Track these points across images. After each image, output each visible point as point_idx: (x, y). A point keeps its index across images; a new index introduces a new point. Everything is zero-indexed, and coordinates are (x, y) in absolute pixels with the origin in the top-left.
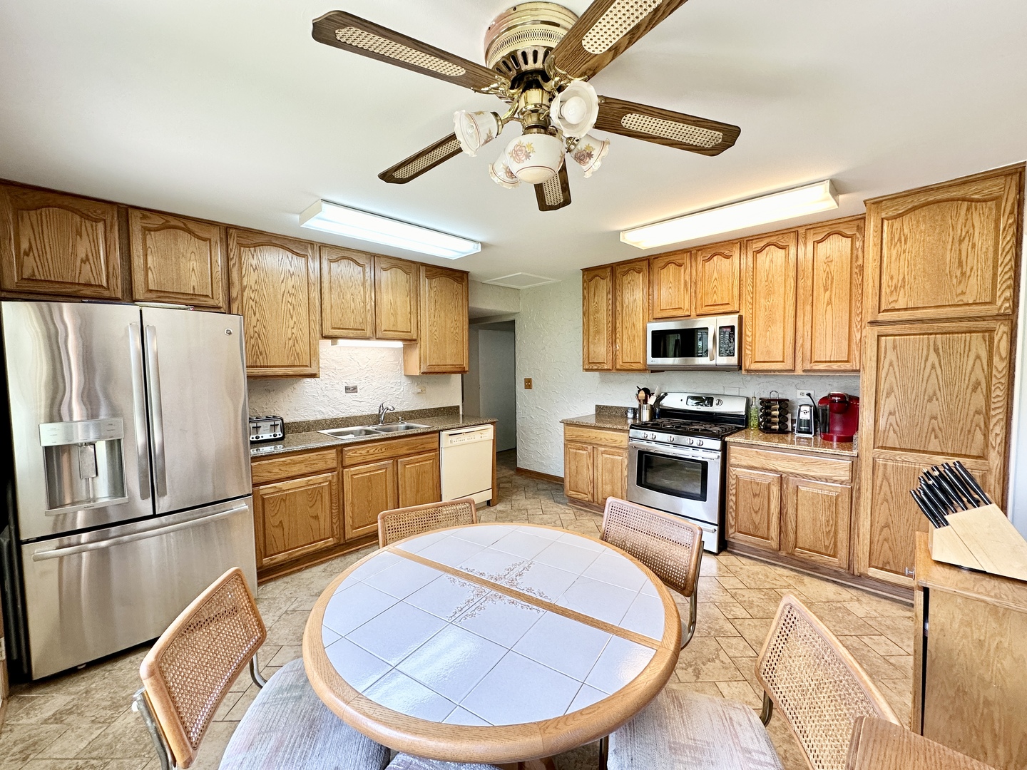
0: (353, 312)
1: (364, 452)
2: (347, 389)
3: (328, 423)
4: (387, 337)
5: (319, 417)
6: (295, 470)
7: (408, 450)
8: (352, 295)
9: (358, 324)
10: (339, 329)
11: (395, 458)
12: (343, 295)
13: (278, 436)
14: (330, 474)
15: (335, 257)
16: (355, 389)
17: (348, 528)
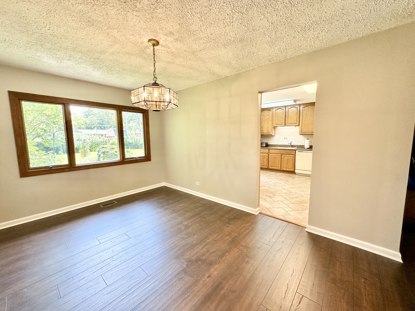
0: (280, 120)
1: (274, 151)
2: (285, 138)
4: (289, 125)
5: (278, 144)
7: (285, 153)
8: (280, 117)
9: (281, 123)
10: (277, 125)
11: (282, 154)
12: (278, 117)
13: (264, 146)
14: (267, 154)
15: (277, 109)
16: (287, 139)
17: (270, 166)
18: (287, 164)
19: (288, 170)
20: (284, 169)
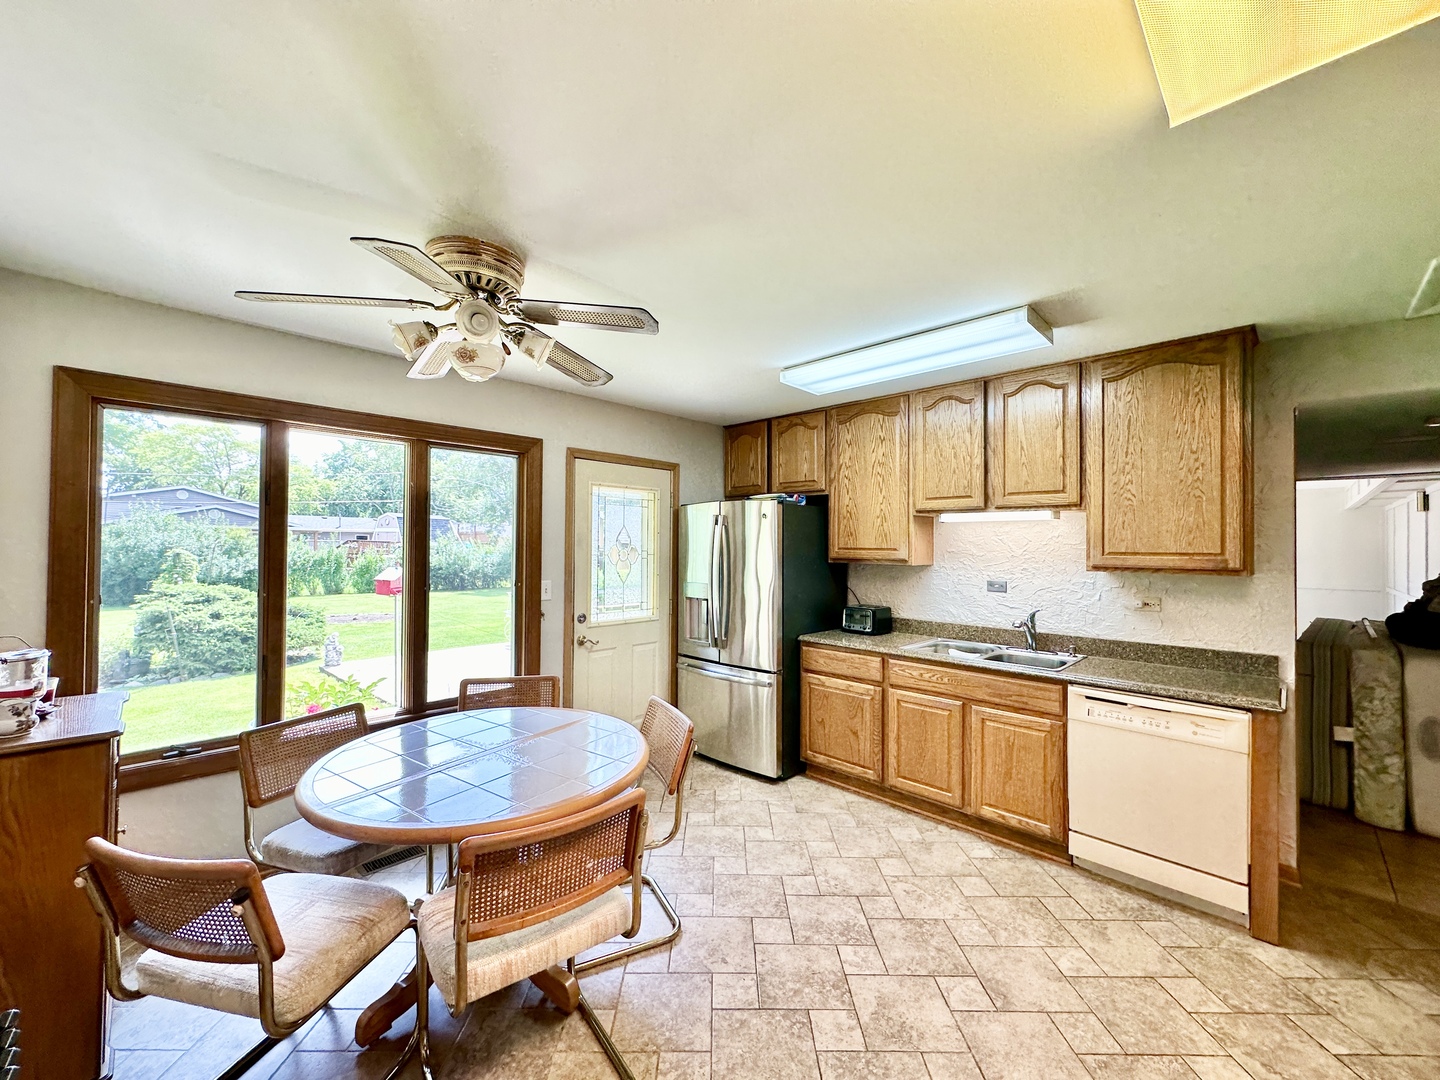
0: (954, 472)
1: (915, 673)
2: (991, 584)
3: (957, 630)
4: (1012, 504)
5: (948, 620)
6: (837, 668)
7: (989, 695)
8: (953, 448)
9: (961, 489)
10: (936, 498)
11: (967, 703)
12: (941, 451)
13: (867, 630)
14: (872, 687)
15: (931, 402)
16: (1003, 588)
17: (891, 771)
18: (1008, 774)
19: (1013, 820)
20: (988, 812)
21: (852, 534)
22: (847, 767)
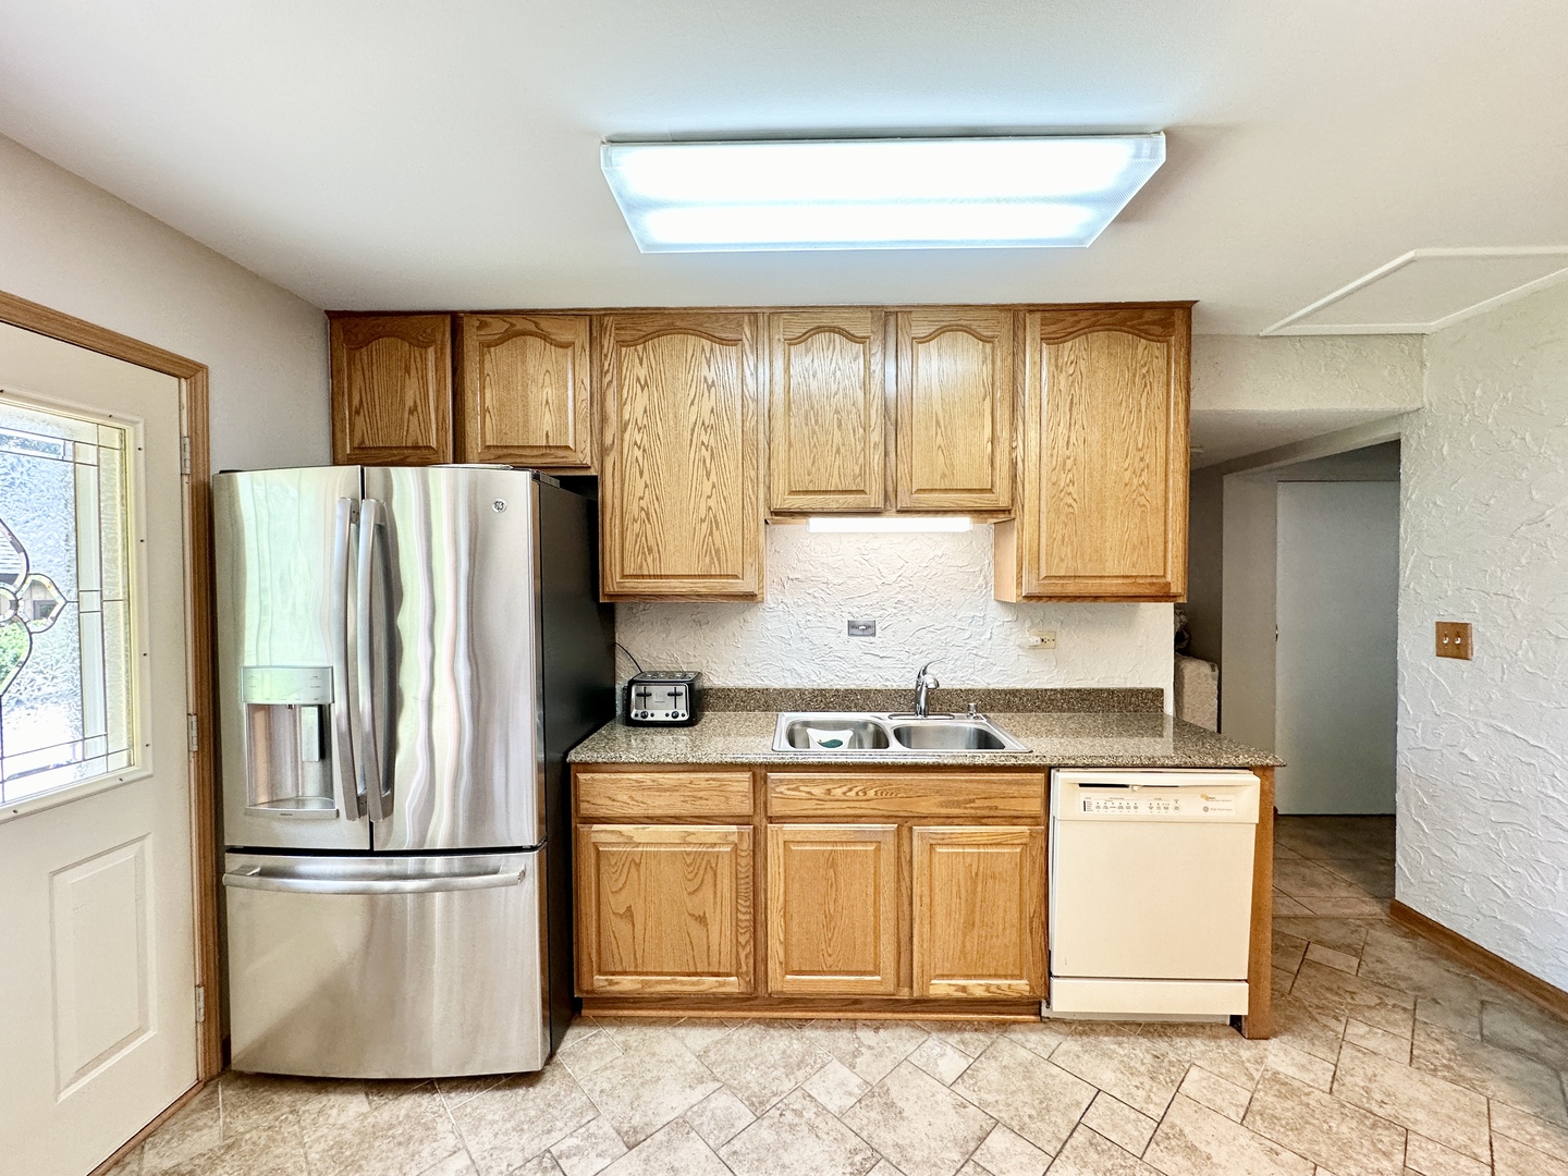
0: (838, 451)
1: (818, 791)
2: (852, 626)
3: (807, 696)
4: (924, 506)
6: (660, 804)
7: (942, 805)
8: (837, 412)
9: (850, 479)
10: (807, 492)
11: (905, 823)
12: (816, 415)
13: (680, 718)
14: (734, 828)
15: (798, 332)
16: (869, 629)
17: (774, 967)
18: (970, 924)
19: (977, 988)
20: (941, 988)
21: (650, 550)
22: (682, 983)
